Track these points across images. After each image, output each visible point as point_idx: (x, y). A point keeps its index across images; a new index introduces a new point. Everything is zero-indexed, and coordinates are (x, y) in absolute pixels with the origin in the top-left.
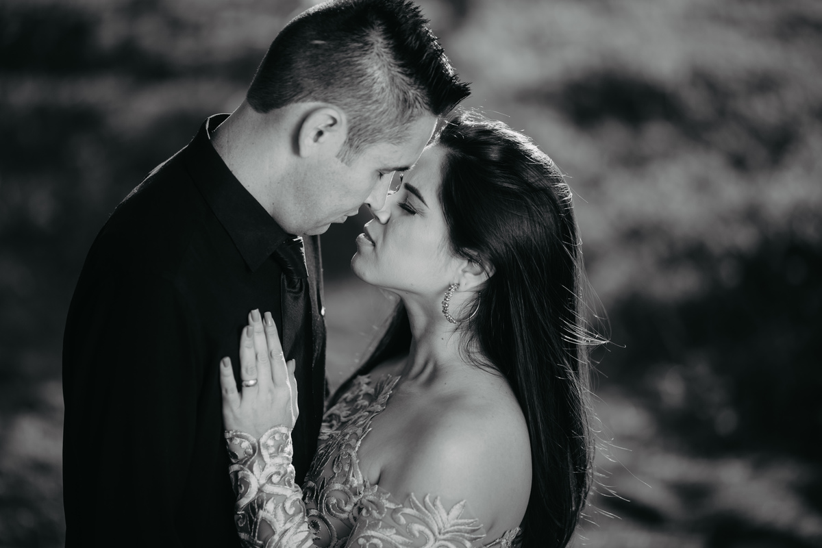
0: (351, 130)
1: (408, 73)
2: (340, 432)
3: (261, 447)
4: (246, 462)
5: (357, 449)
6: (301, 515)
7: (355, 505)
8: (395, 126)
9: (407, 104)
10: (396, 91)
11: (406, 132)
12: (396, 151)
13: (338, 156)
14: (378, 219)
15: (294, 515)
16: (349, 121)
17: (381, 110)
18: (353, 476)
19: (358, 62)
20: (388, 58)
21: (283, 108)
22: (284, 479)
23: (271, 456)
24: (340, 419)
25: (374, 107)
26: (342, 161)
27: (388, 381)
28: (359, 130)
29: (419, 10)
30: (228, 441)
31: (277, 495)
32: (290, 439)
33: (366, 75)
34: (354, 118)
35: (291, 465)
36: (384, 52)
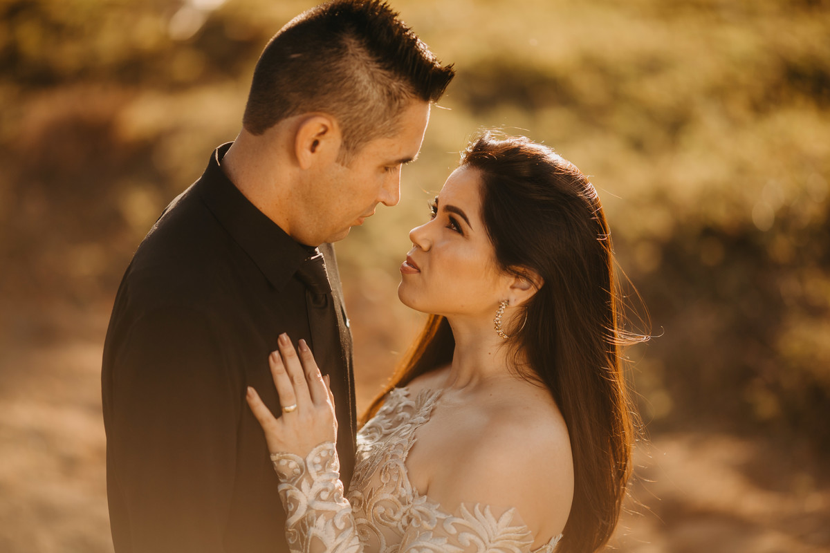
0: (344, 133)
1: (386, 66)
2: (383, 443)
3: (308, 466)
4: (294, 481)
5: (404, 459)
6: (352, 529)
7: (404, 514)
8: (385, 120)
9: (393, 97)
10: (378, 86)
11: (398, 124)
12: (393, 145)
13: (337, 161)
14: (421, 247)
15: (343, 530)
16: (340, 125)
17: (368, 107)
18: (402, 486)
19: (336, 67)
20: (363, 56)
21: (276, 126)
22: (333, 495)
23: (319, 473)
24: (381, 432)
25: (360, 107)
26: (343, 165)
27: (430, 393)
28: (352, 132)
29: (387, 5)
30: (275, 463)
31: (327, 511)
32: (336, 454)
33: (346, 77)
34: (344, 121)
35: (339, 481)
36: (359, 51)
